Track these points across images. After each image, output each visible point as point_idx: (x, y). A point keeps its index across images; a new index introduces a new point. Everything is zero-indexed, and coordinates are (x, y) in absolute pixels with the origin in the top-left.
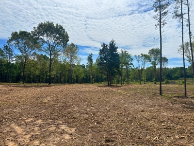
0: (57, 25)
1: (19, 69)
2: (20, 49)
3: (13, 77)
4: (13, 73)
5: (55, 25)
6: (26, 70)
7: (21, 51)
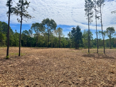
0: (51, 19)
1: (36, 40)
2: (35, 31)
3: (33, 44)
4: (33, 42)
5: (50, 20)
6: (38, 41)
7: (36, 32)
